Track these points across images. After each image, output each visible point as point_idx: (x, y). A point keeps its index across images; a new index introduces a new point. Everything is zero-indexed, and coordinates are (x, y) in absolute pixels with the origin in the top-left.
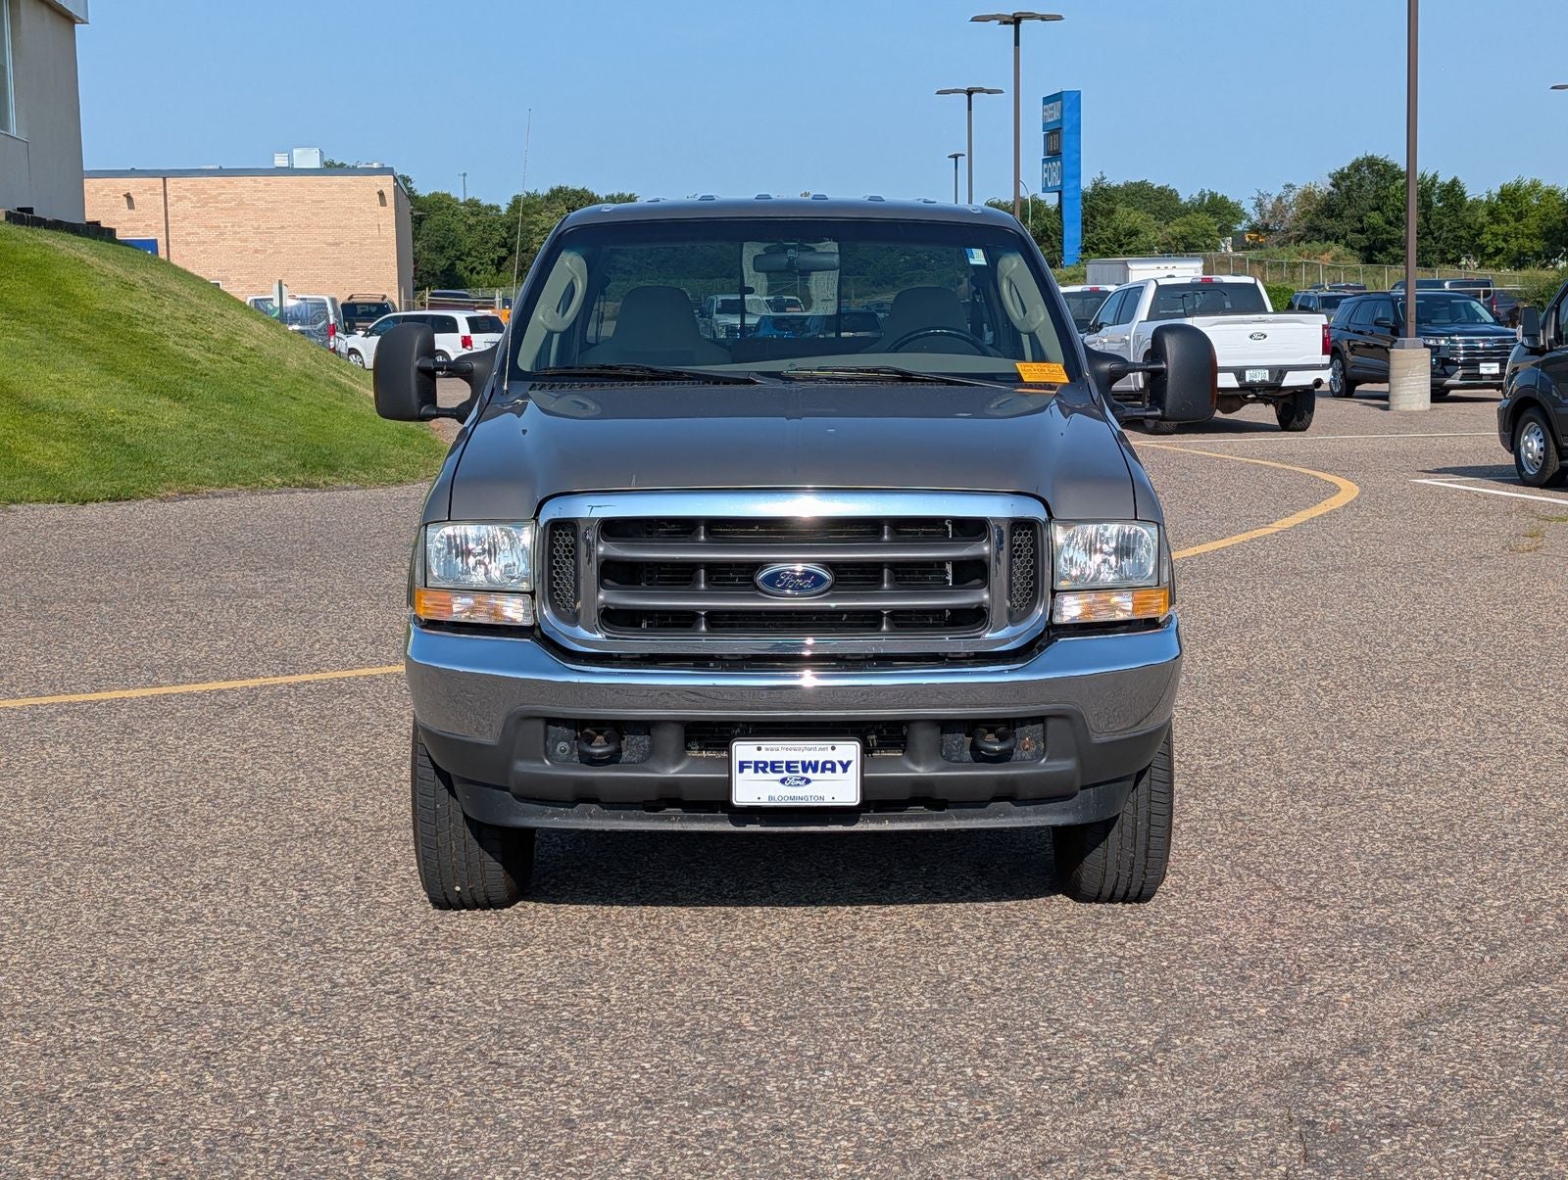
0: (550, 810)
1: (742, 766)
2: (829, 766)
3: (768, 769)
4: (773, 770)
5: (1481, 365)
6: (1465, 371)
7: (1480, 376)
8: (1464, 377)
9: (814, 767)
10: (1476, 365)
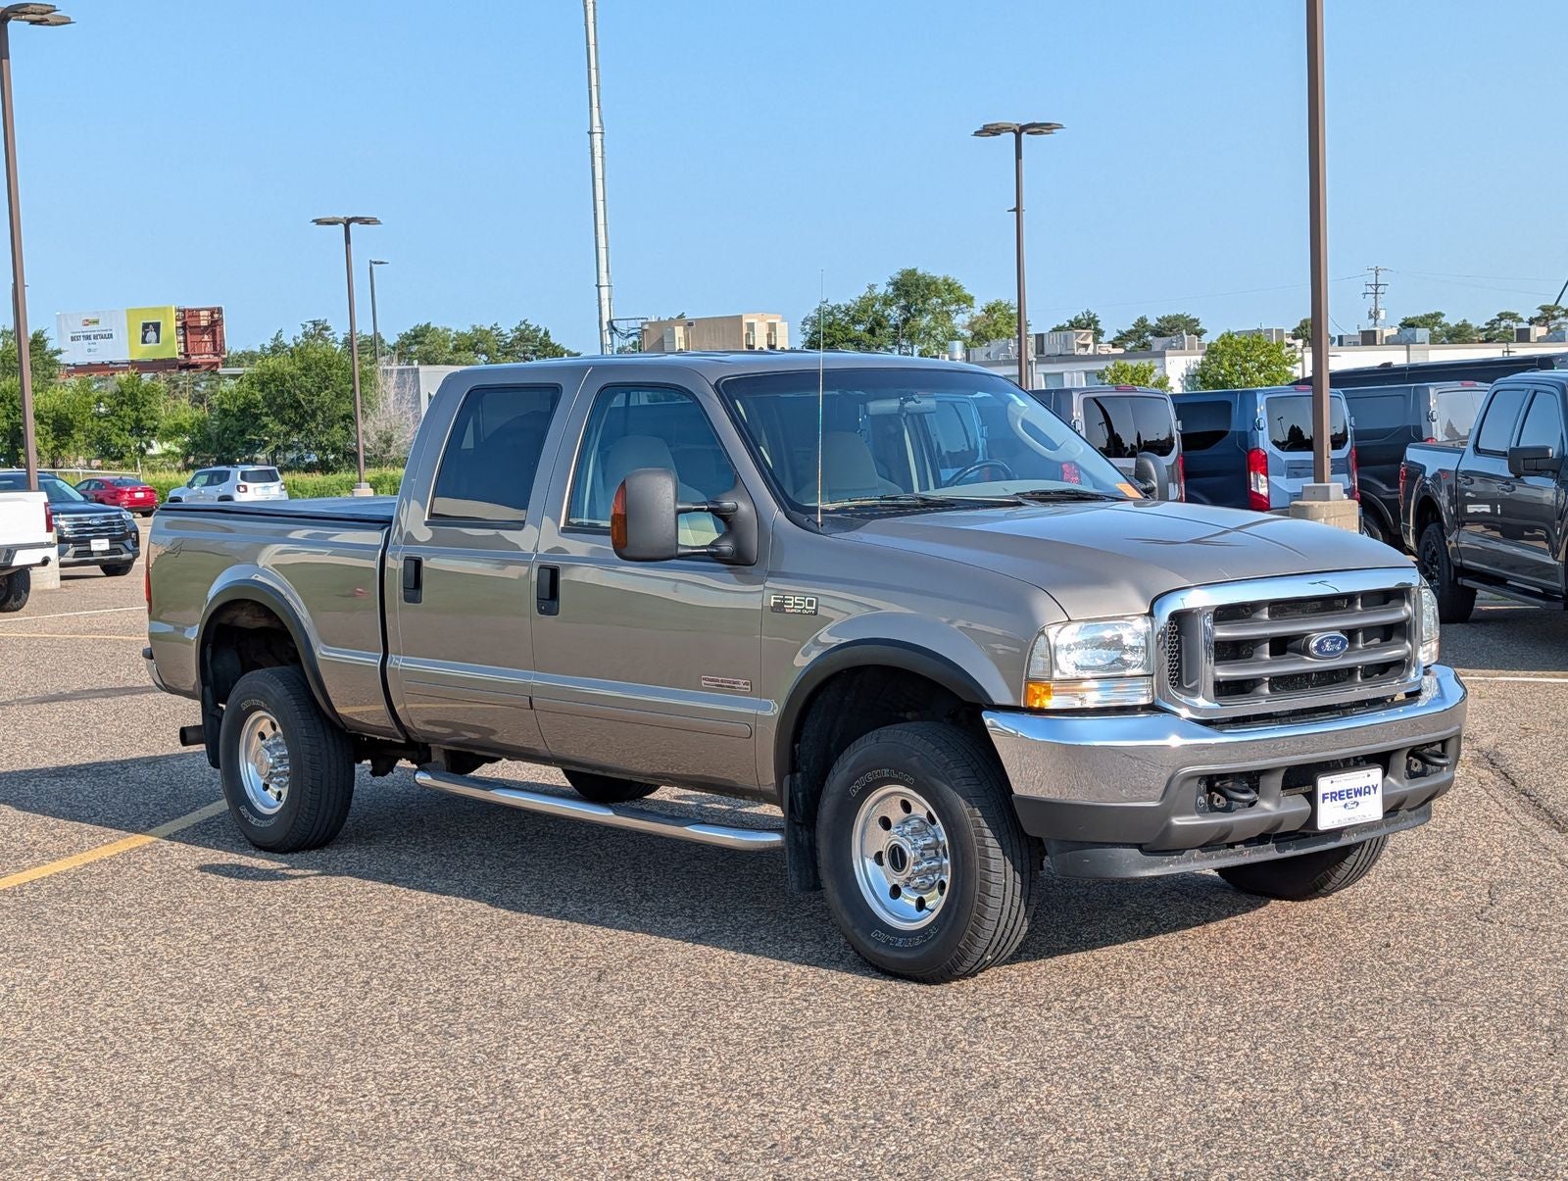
0: (1166, 859)
1: (1324, 798)
2: (1367, 790)
3: (1337, 798)
4: (1340, 799)
5: (92, 541)
6: (78, 549)
7: (91, 553)
8: (77, 554)
9: (1358, 792)
10: (87, 542)
